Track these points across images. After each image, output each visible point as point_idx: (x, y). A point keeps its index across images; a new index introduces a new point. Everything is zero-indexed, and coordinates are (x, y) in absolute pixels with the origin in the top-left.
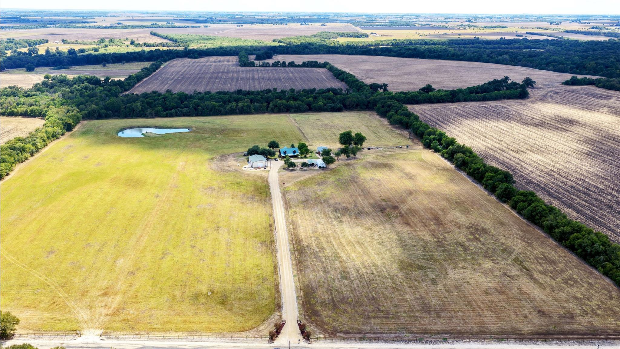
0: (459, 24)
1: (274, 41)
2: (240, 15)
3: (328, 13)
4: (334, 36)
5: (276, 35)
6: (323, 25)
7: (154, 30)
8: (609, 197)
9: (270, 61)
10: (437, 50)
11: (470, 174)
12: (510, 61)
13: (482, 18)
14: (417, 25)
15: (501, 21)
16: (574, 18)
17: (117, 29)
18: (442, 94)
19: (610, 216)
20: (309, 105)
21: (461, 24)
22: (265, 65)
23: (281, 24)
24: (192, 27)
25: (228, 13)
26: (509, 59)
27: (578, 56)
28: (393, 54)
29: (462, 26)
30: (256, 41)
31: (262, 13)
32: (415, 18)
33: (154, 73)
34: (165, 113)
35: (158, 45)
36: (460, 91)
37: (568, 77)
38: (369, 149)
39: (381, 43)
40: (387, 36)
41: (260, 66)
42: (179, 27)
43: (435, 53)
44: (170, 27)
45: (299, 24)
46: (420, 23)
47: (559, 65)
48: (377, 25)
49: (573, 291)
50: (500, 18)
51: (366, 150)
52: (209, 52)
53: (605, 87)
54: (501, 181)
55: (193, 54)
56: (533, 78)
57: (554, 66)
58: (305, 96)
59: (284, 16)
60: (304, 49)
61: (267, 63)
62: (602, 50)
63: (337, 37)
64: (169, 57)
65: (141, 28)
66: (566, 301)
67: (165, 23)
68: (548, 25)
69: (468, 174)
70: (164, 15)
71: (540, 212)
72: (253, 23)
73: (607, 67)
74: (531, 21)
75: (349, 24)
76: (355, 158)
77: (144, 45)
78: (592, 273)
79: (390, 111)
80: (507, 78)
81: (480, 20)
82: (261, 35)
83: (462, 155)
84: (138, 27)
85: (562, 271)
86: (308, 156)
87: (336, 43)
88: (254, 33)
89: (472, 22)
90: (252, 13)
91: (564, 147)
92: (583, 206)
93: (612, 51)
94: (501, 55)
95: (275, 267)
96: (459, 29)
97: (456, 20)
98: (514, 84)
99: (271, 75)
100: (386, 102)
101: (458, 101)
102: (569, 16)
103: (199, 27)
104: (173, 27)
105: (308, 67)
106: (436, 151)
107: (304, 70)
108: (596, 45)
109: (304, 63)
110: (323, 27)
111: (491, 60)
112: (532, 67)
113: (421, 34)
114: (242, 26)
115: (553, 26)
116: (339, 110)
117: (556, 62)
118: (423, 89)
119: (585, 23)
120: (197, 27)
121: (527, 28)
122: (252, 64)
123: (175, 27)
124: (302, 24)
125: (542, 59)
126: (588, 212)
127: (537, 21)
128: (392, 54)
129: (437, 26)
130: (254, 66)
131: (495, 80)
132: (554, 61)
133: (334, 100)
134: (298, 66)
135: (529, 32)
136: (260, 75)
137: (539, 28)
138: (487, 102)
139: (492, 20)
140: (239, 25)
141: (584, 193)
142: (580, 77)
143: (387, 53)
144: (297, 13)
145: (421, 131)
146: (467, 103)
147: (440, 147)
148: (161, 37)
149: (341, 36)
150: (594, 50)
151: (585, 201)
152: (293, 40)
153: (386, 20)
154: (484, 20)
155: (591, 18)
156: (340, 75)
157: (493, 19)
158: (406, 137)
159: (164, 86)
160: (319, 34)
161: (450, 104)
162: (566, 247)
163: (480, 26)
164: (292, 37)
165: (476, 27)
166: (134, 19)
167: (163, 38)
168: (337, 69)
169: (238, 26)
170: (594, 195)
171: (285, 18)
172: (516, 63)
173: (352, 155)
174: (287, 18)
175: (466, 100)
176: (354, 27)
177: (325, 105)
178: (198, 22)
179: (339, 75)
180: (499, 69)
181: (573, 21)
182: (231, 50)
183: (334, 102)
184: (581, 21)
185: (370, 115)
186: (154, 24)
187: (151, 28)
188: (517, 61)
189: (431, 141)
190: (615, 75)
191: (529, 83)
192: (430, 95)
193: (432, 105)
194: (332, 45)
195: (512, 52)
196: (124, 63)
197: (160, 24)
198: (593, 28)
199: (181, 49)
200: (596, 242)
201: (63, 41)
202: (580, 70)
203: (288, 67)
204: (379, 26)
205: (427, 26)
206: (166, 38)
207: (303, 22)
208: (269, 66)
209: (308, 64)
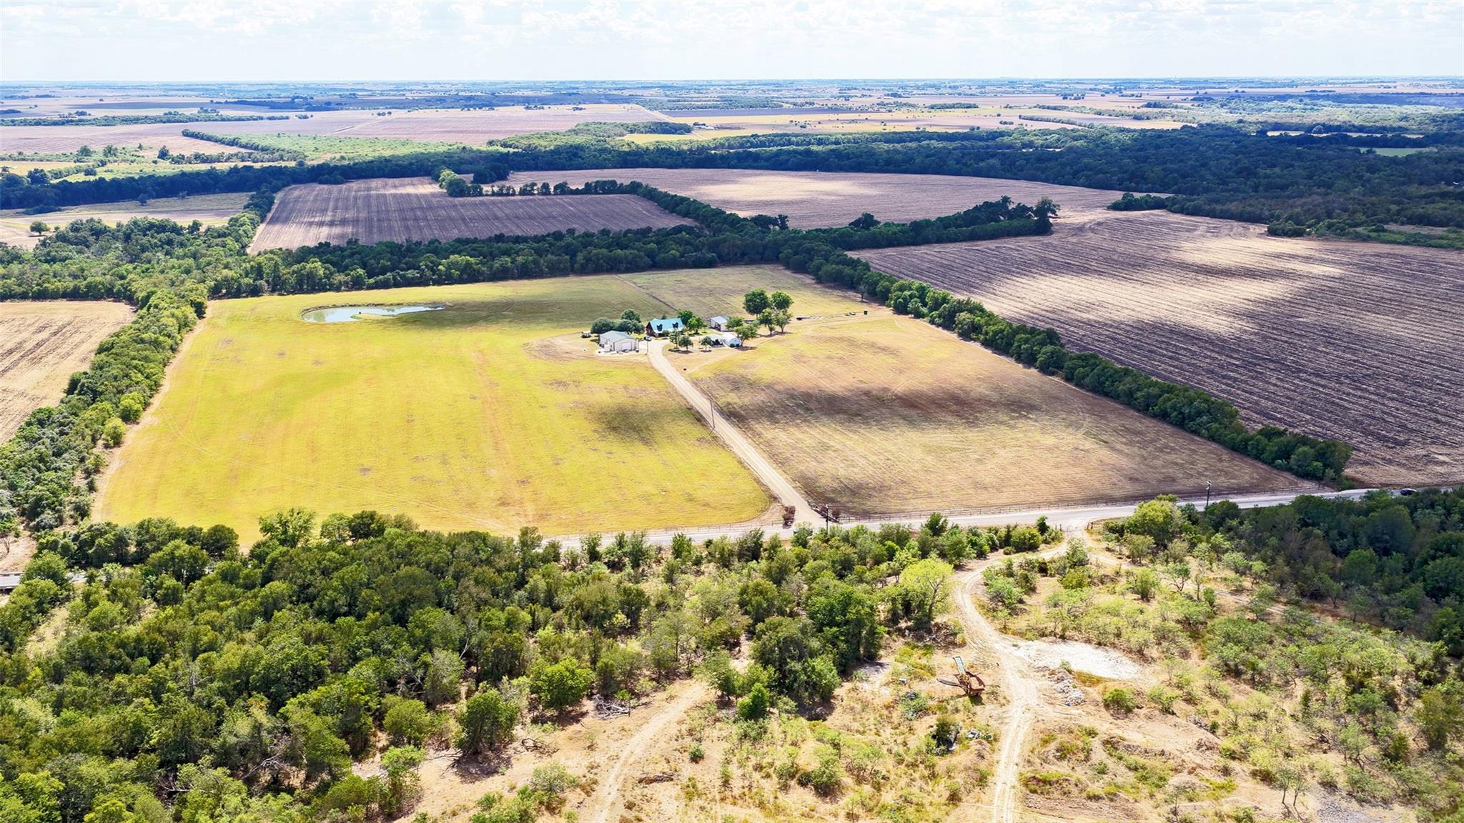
0: (875, 100)
1: (491, 143)
3: (571, 82)
4: (618, 131)
5: (486, 132)
6: (577, 108)
7: (187, 127)
8: (1208, 361)
9: (514, 184)
10: (853, 153)
11: (987, 344)
12: (1003, 170)
13: (918, 88)
14: (786, 106)
15: (959, 94)
16: (1107, 86)
17: (90, 127)
18: (896, 229)
19: (1211, 381)
20: (651, 255)
21: (879, 101)
22: (505, 192)
23: (480, 108)
24: (270, 119)
25: (330, 87)
26: (999, 166)
27: (1130, 157)
28: (763, 163)
29: (882, 104)
30: (448, 144)
32: (774, 90)
33: (270, 214)
34: (372, 281)
36: (927, 223)
37: (1118, 196)
38: (799, 319)
39: (727, 144)
40: (732, 127)
41: (494, 194)
42: (239, 119)
43: (849, 159)
44: (218, 120)
45: (522, 108)
46: (791, 100)
47: (1096, 174)
48: (698, 107)
49: (1173, 457)
50: (956, 87)
51: (793, 320)
52: (363, 170)
53: (1183, 211)
54: (1043, 344)
55: (329, 174)
56: (1054, 199)
57: (1087, 177)
58: (638, 240)
60: (571, 159)
61: (509, 188)
62: (1172, 146)
63: (625, 132)
64: (282, 182)
65: (146, 122)
66: (1163, 467)
67: (195, 111)
68: (1059, 101)
69: (983, 344)
70: (170, 93)
71: (1111, 376)
73: (1184, 176)
74: (1022, 92)
75: (634, 106)
76: (782, 333)
77: (196, 159)
78: (1193, 440)
79: (811, 260)
80: (1006, 200)
81: (915, 92)
82: (452, 132)
83: (969, 315)
84: (136, 120)
85: (1152, 441)
86: (700, 331)
87: (633, 145)
88: (432, 129)
89: (900, 96)
91: (1129, 302)
92: (1170, 373)
93: (1190, 148)
94: (983, 160)
95: (740, 463)
96: (878, 111)
97: (866, 92)
98: (1022, 209)
100: (800, 245)
101: (926, 242)
102: (1097, 82)
103: (287, 118)
104: (225, 120)
105: (599, 192)
106: (918, 315)
107: (591, 199)
108: (1160, 137)
109: (587, 184)
110: (577, 112)
111: (965, 169)
112: (1046, 180)
113: (803, 124)
114: (390, 113)
115: (1070, 103)
116: (710, 264)
117: (1091, 170)
118: (856, 223)
119: (1133, 95)
120: (282, 118)
121: (1019, 107)
122: (476, 192)
123: (232, 120)
124: (528, 108)
125: (1063, 165)
126: (1179, 378)
127: (1034, 92)
128: (759, 164)
129: (830, 105)
130: (482, 195)
131: (986, 203)
132: (1087, 167)
133: (698, 247)
134: (577, 192)
135: (1023, 115)
137: (1043, 107)
138: (979, 243)
139: (939, 92)
140: (379, 111)
141: (1171, 358)
142: (1137, 195)
143: (750, 162)
145: (884, 287)
146: (943, 245)
147: (925, 310)
148: (218, 142)
149: (634, 132)
150: (1157, 147)
151: (1173, 366)
152: (536, 142)
153: (712, 95)
154: (923, 92)
155: (1141, 86)
156: (677, 204)
157: (943, 91)
158: (855, 301)
160: (581, 127)
161: (913, 248)
162: (1154, 416)
163: (921, 104)
165: (913, 106)
166: (106, 101)
167: (223, 143)
168: (666, 195)
169: (379, 114)
170: (1184, 359)
171: (475, 93)
172: (1015, 174)
173: (778, 329)
174: (479, 94)
175: (940, 240)
176: (649, 111)
177: (682, 256)
178: (273, 106)
179: (674, 205)
180: (985, 186)
181: (1107, 93)
183: (697, 249)
184: (1124, 93)
185: (772, 270)
186: (170, 113)
187: (170, 121)
188: (1015, 171)
189: (906, 301)
190: (1200, 189)
191: (1045, 209)
192: (874, 233)
193: (880, 251)
194: (626, 149)
195: (1004, 154)
196: (183, 197)
197: (185, 112)
198: (1149, 105)
200: (1195, 400)
202: (1137, 183)
203: (556, 194)
204: (703, 109)
205: (807, 107)
206: (233, 143)
207: (528, 102)
208: (513, 194)
209: (596, 187)
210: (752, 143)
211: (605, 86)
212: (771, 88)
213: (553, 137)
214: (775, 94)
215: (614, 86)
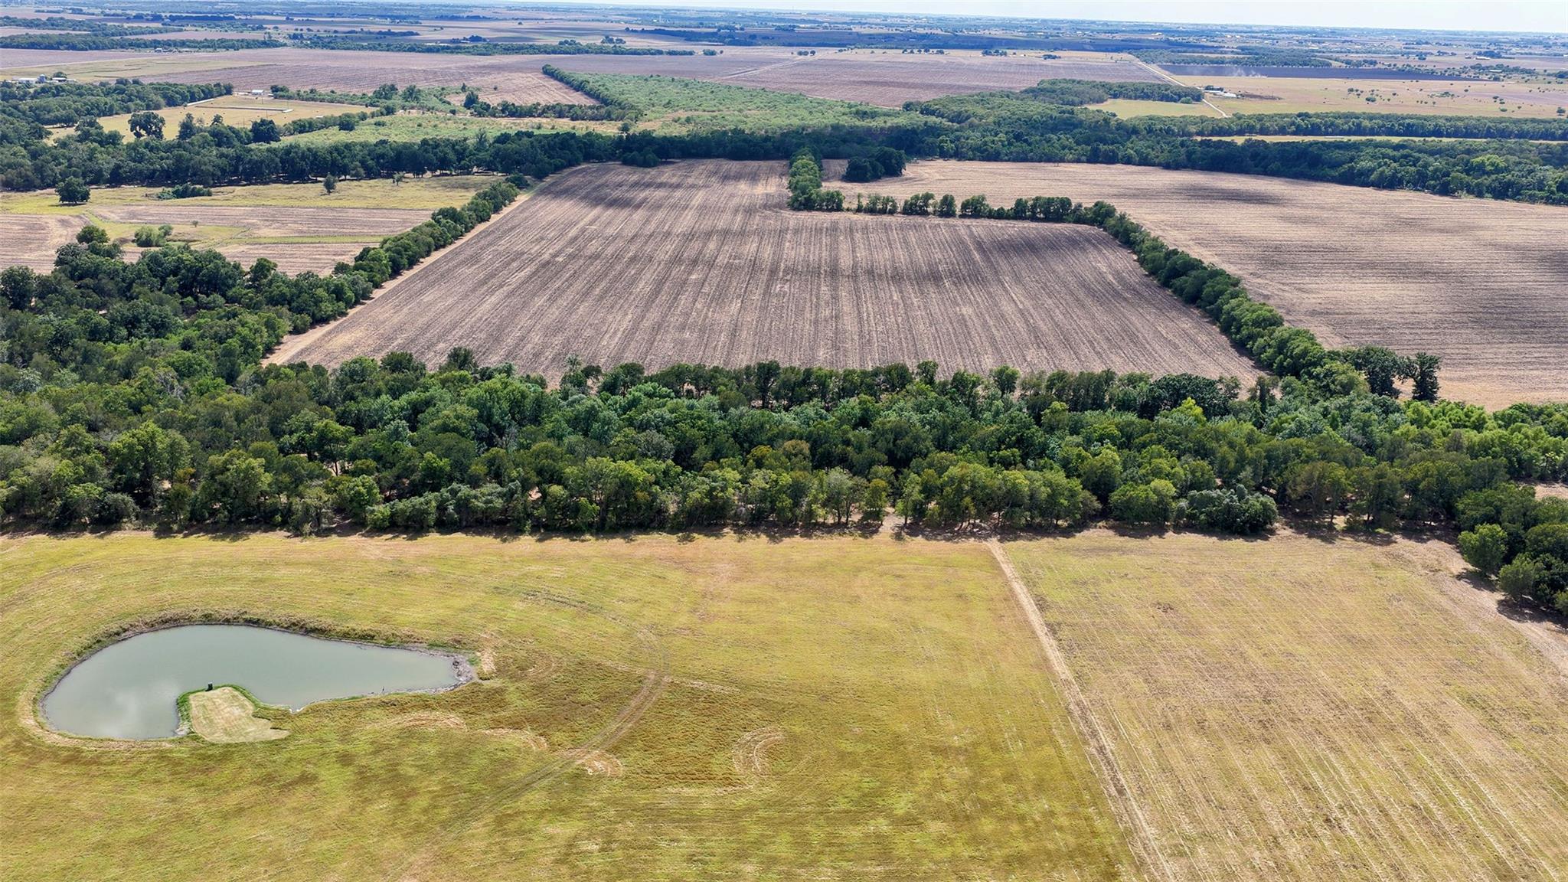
0: (1464, 61)
1: (908, 107)
2: (810, 21)
4: (1095, 93)
5: (914, 86)
6: (1050, 57)
7: (558, 62)
9: (897, 191)
14: (1335, 64)
17: (460, 56)
21: (1470, 62)
22: (879, 206)
23: (926, 51)
24: (670, 53)
25: (780, 16)
29: (1478, 68)
30: (850, 107)
31: (870, 16)
32: (1313, 42)
33: (481, 227)
35: (544, 112)
39: (1258, 126)
40: (1260, 97)
41: (860, 209)
42: (635, 53)
44: (608, 53)
45: (979, 53)
46: (1343, 56)
55: (640, 150)
59: (931, 28)
61: (887, 198)
63: (1105, 97)
64: (558, 161)
65: (528, 53)
67: (597, 41)
72: (844, 45)
75: (1125, 56)
77: (503, 111)
81: (1514, 50)
82: (867, 83)
87: (1113, 123)
88: (845, 78)
89: (1500, 57)
90: (843, 15)
96: (1478, 80)
97: (1444, 49)
99: (902, 255)
103: (691, 53)
104: (616, 53)
105: (1034, 218)
107: (1021, 235)
109: (1019, 202)
110: (1049, 62)
113: (1369, 96)
114: (813, 52)
120: (684, 53)
122: (834, 204)
123: (623, 53)
124: (986, 54)
129: (1400, 66)
130: (839, 209)
134: (1001, 215)
136: (862, 254)
140: (803, 49)
144: (967, 20)
148: (567, 83)
149: (1115, 96)
152: (971, 109)
154: (1526, 50)
159: (481, 302)
160: (1046, 85)
163: (1539, 70)
164: (965, 93)
165: (1530, 72)
167: (571, 87)
168: (1156, 245)
169: (800, 54)
171: (934, 31)
174: (939, 32)
176: (1144, 65)
177: (1183, 494)
178: (690, 37)
182: (767, 139)
186: (566, 42)
187: (554, 52)
197: (583, 42)
199: (609, 130)
201: (275, 89)
203: (963, 216)
204: (1218, 67)
205: (1366, 67)
206: (579, 87)
207: (988, 45)
208: (892, 212)
209: (1034, 206)
210: (1298, 127)
211: (1093, 27)
212: (1307, 37)
213: (998, 101)
214: (1315, 47)
215: (1105, 28)
